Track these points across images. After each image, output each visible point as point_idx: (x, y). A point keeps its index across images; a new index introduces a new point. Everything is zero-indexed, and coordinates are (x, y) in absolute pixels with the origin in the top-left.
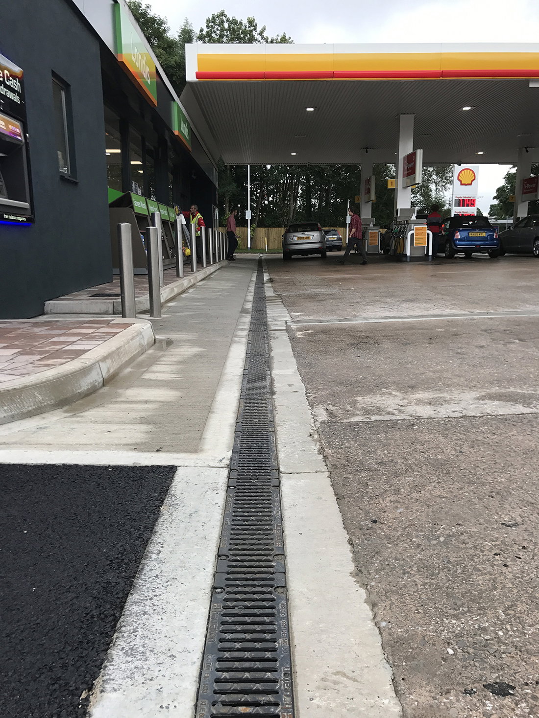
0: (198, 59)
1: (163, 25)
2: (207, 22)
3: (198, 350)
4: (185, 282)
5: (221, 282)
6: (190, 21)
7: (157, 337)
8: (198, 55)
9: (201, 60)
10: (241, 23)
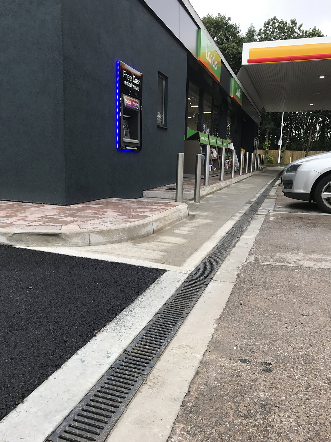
0: (250, 52)
1: (237, 29)
2: (264, 24)
3: (208, 221)
4: (223, 184)
5: (247, 185)
6: (254, 25)
7: (190, 213)
8: (250, 49)
9: (251, 52)
10: (286, 23)
